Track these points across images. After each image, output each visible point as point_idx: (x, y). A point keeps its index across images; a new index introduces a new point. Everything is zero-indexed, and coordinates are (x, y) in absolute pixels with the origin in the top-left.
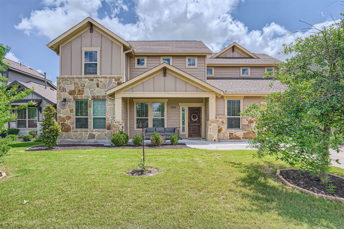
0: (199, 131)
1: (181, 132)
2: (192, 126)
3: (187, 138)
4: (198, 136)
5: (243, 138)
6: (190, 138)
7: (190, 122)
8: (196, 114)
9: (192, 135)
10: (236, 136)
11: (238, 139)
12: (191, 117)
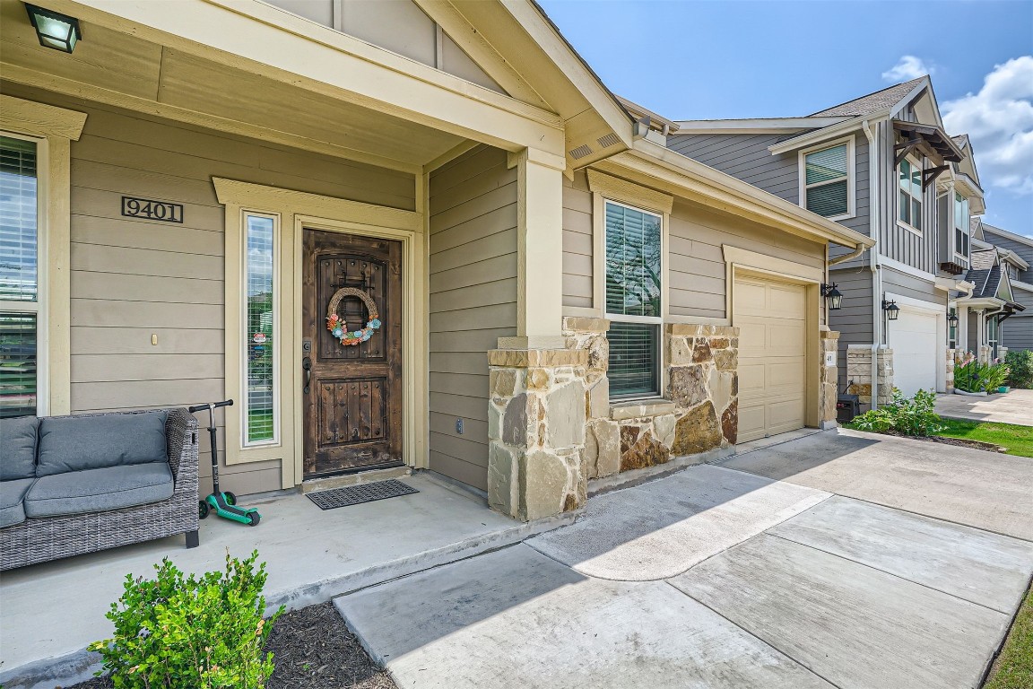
0: (385, 421)
1: (240, 444)
2: (333, 380)
3: (298, 489)
4: (375, 453)
5: (674, 450)
6: (318, 486)
7: (314, 349)
8: (360, 285)
9: (337, 451)
10: (652, 446)
11: (656, 462)
12: (323, 311)
